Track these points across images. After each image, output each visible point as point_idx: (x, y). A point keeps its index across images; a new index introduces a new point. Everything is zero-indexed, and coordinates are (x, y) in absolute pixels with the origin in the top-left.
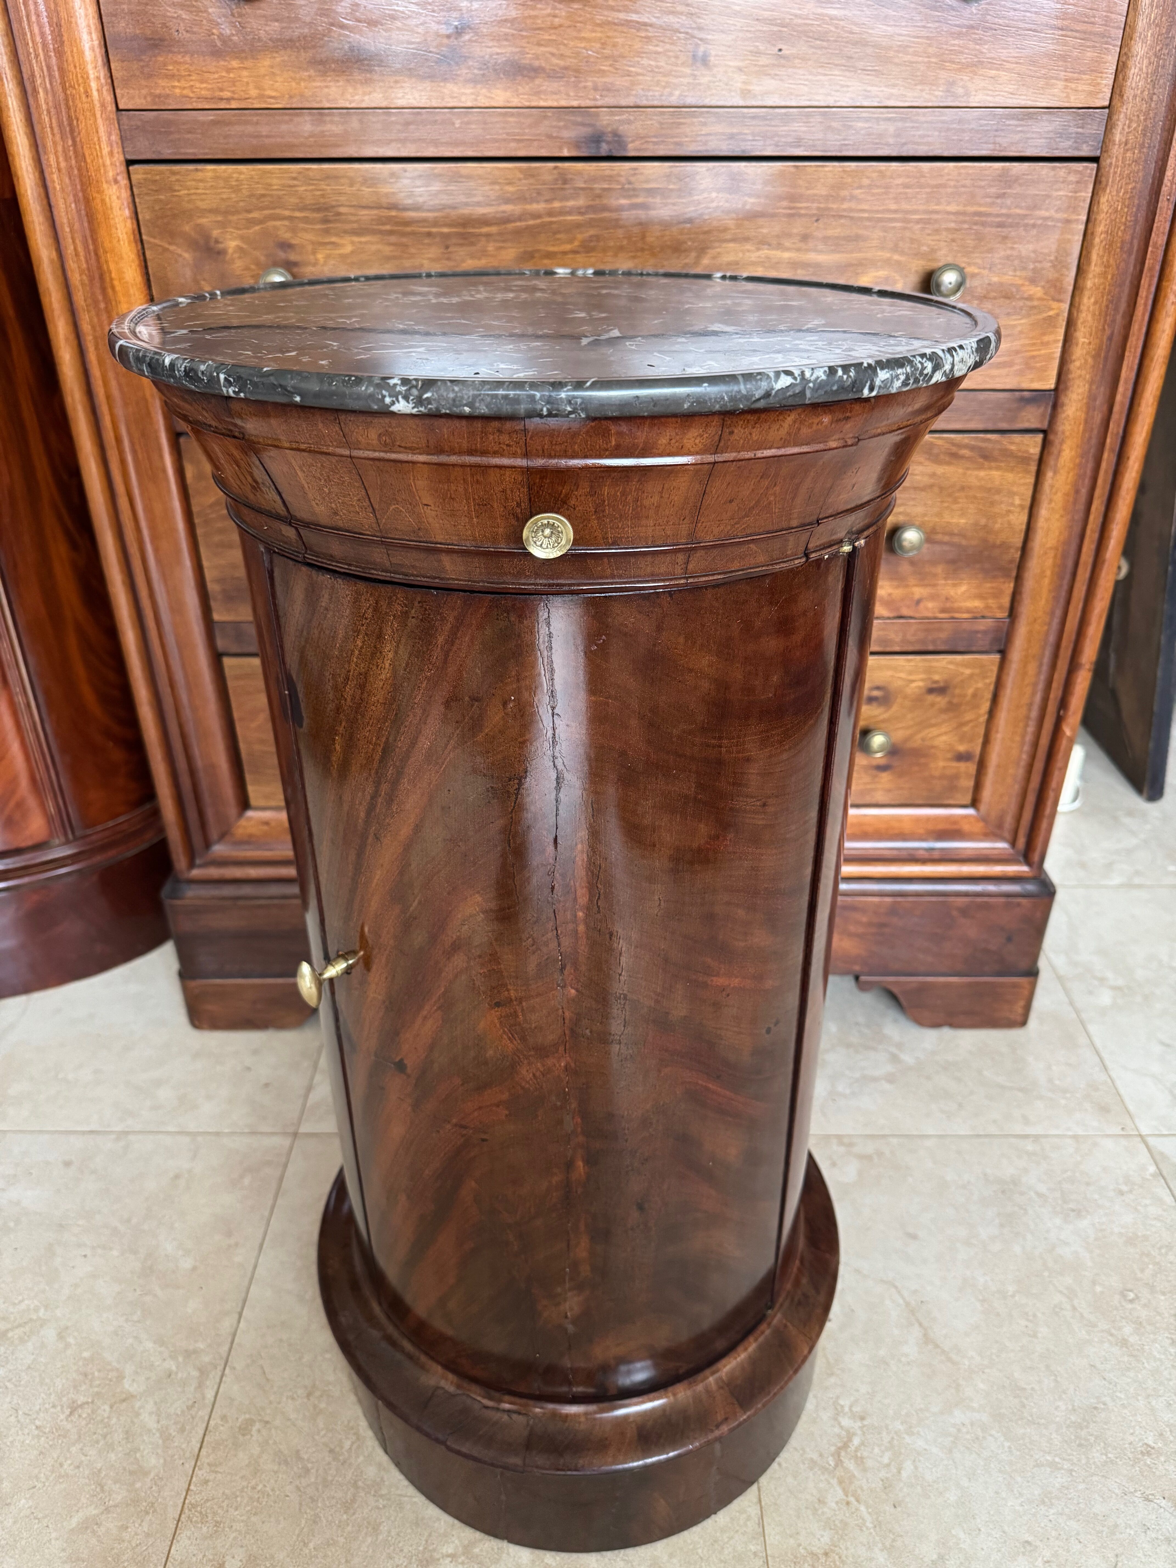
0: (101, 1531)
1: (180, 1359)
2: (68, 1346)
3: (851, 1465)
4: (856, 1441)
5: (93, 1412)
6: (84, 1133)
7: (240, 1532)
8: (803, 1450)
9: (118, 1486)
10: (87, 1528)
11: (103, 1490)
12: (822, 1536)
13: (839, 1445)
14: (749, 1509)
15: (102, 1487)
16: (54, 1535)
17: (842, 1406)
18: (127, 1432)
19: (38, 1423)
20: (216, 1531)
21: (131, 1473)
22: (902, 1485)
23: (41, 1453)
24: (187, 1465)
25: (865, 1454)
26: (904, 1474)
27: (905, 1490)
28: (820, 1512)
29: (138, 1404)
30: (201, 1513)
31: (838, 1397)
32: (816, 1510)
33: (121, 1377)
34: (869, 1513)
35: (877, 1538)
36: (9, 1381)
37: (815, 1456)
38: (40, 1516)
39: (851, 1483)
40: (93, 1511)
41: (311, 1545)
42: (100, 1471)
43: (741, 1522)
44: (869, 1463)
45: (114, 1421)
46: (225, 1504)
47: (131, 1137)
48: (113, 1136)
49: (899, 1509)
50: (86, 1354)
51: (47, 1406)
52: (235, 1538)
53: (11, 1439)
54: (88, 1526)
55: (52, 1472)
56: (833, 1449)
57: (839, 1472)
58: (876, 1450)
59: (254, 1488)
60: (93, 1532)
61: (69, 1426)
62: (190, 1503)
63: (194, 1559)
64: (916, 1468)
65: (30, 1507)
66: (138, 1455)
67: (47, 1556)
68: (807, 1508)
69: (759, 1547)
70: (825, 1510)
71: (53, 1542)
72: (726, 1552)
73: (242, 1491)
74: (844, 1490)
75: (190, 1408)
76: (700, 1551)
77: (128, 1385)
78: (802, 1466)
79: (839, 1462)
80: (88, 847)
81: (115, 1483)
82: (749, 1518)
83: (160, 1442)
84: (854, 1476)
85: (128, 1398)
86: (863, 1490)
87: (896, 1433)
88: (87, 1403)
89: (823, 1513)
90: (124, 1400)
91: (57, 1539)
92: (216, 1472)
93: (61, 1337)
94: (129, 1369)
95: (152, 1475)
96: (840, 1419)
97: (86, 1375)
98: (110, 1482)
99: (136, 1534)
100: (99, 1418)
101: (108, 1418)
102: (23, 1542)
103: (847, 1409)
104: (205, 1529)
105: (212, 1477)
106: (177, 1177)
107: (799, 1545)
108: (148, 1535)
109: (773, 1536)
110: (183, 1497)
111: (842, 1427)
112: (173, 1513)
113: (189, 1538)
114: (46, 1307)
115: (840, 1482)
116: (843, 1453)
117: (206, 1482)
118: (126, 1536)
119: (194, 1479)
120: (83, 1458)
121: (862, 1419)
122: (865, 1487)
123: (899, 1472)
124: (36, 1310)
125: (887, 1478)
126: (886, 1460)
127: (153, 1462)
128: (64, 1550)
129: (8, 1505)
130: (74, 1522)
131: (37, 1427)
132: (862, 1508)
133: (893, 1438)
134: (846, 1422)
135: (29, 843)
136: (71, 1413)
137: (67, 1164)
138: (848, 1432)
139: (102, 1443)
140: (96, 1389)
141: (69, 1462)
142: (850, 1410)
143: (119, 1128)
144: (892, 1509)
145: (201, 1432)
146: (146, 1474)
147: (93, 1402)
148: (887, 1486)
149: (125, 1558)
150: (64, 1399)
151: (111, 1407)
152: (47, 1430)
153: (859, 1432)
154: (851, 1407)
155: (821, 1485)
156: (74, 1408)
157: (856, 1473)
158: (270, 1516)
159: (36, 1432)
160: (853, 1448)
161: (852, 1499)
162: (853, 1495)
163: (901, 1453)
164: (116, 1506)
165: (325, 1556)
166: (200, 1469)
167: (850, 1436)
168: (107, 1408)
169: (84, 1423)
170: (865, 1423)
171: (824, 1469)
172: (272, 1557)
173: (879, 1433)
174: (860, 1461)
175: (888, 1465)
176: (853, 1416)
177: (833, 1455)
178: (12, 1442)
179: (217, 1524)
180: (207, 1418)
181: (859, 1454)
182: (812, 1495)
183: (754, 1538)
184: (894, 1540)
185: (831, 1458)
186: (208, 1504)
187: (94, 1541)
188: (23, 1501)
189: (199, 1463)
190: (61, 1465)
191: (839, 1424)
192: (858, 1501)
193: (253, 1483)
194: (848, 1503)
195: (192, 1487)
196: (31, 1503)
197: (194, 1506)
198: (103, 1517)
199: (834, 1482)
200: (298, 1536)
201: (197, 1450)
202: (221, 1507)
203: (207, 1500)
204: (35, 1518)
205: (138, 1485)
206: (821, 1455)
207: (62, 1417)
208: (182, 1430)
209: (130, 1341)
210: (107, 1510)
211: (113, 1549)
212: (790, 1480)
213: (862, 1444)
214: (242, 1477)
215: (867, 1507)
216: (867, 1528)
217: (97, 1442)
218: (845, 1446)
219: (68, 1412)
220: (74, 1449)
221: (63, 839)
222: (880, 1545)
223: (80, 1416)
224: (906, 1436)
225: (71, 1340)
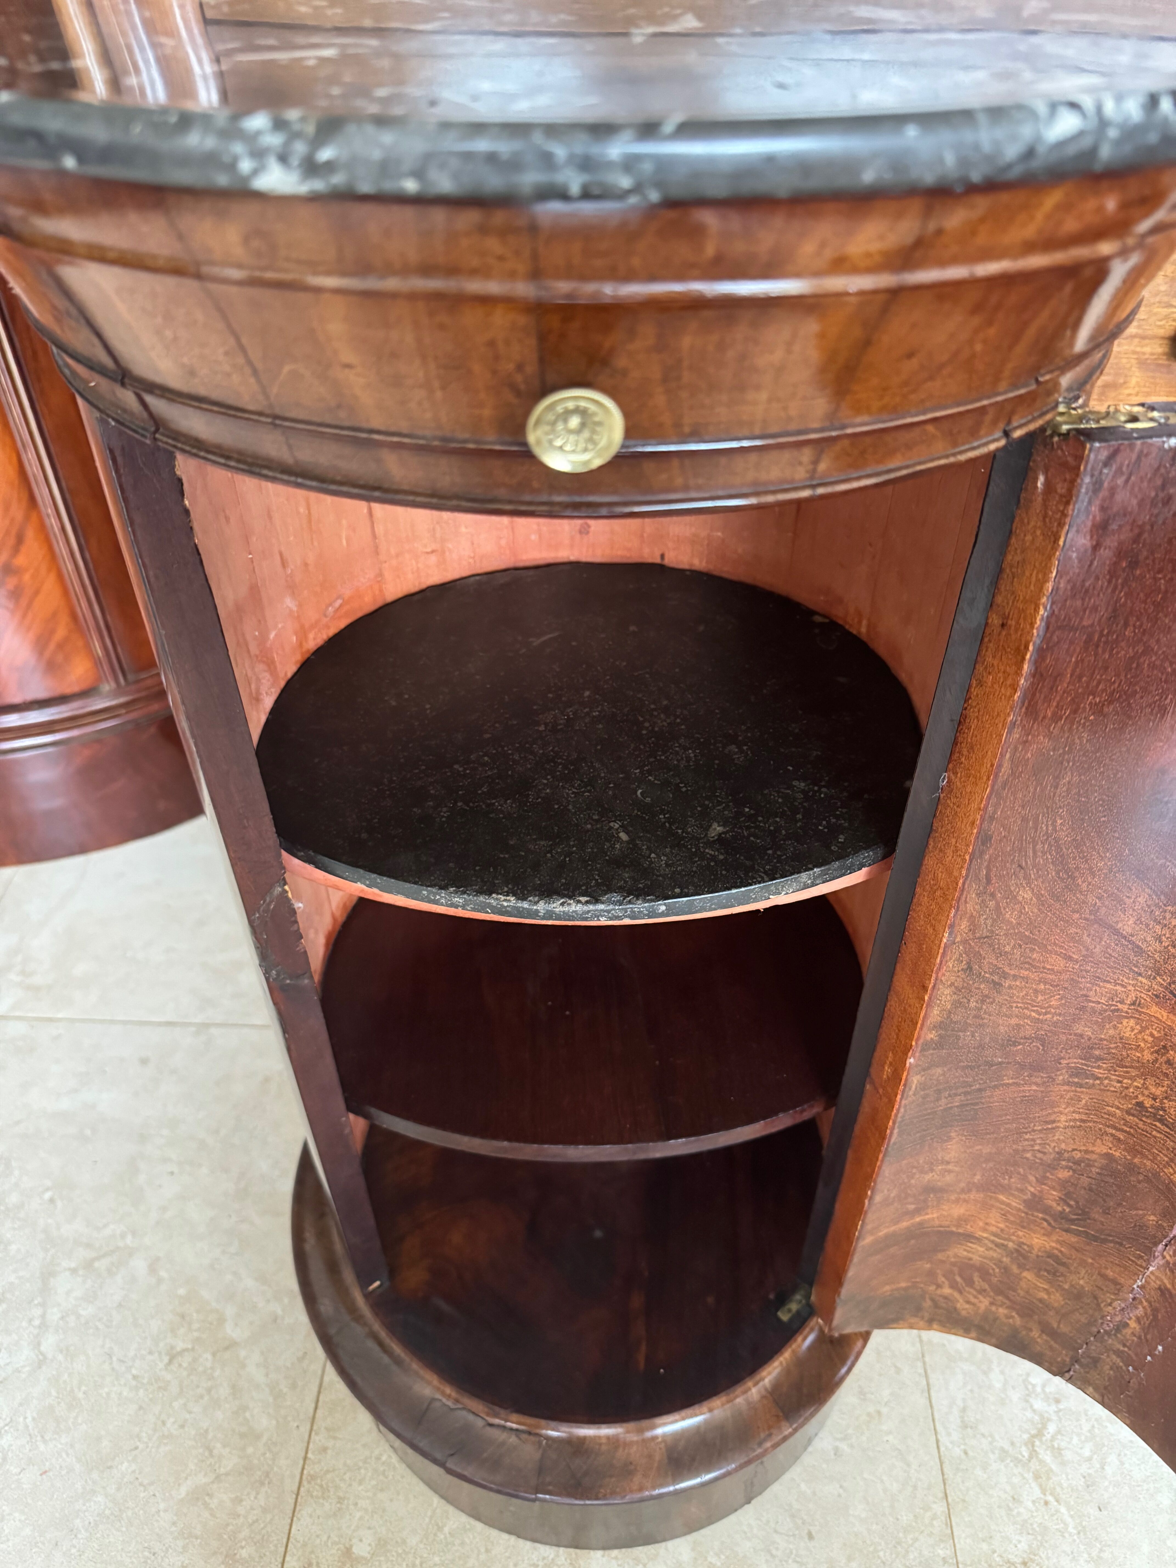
0: (214, 1503)
1: (286, 1301)
2: (160, 1281)
3: (1047, 1457)
4: (1052, 1428)
5: (195, 1360)
6: (160, 1024)
7: (366, 1510)
8: (991, 1436)
9: (228, 1450)
10: (198, 1499)
11: (211, 1455)
12: (1020, 1542)
13: (1033, 1432)
14: (934, 1506)
15: (211, 1452)
16: (162, 1506)
17: (1034, 1386)
18: (233, 1387)
19: (134, 1372)
20: (340, 1509)
21: (242, 1436)
22: (1106, 1483)
23: (141, 1408)
24: (302, 1429)
25: (1063, 1444)
26: (1109, 1470)
27: (1111, 1490)
28: (1015, 1512)
29: (243, 1353)
30: (321, 1486)
31: (1028, 1375)
32: (1010, 1509)
33: (221, 1320)
34: (1072, 1517)
35: (1082, 1547)
36: (100, 1320)
37: (1007, 1446)
38: (146, 1482)
39: (1048, 1479)
40: (202, 1480)
41: (446, 1530)
42: (207, 1431)
43: (927, 1521)
44: (1068, 1455)
45: (217, 1373)
46: (347, 1477)
47: (213, 1031)
48: (193, 1029)
49: (1105, 1513)
50: (182, 1291)
51: (143, 1352)
52: (361, 1518)
53: (106, 1390)
54: (199, 1496)
55: (155, 1430)
56: (1026, 1436)
57: (1034, 1465)
58: (1075, 1440)
59: (378, 1458)
60: (206, 1505)
61: (168, 1377)
62: (309, 1475)
63: (318, 1541)
64: (1122, 1463)
65: (134, 1472)
66: (248, 1415)
67: (157, 1530)
68: (999, 1507)
69: (948, 1552)
70: (1022, 1510)
71: (162, 1513)
72: (911, 1556)
73: (365, 1461)
74: (1041, 1486)
75: (301, 1359)
76: (881, 1554)
77: (231, 1331)
78: (991, 1456)
79: (1033, 1453)
80: (143, 694)
81: (224, 1446)
82: (934, 1517)
83: (271, 1400)
84: (1052, 1470)
85: (231, 1345)
86: (1062, 1488)
87: (1096, 1420)
88: (186, 1350)
89: (1019, 1513)
90: (227, 1348)
91: (166, 1511)
92: (335, 1438)
93: (152, 1269)
94: (230, 1311)
95: (264, 1439)
96: (1031, 1400)
97: (183, 1316)
98: (218, 1445)
99: (252, 1509)
100: (201, 1369)
101: (212, 1368)
102: (130, 1513)
103: (1039, 1389)
104: (327, 1505)
105: (330, 1443)
106: (267, 1080)
107: (994, 1552)
108: (265, 1510)
109: (963, 1542)
110: (300, 1466)
111: (1034, 1411)
112: (291, 1485)
113: (311, 1516)
114: (134, 1233)
115: (1037, 1477)
116: (1037, 1443)
117: (325, 1449)
118: (241, 1510)
119: (311, 1446)
120: (188, 1416)
121: (1057, 1401)
122: (1065, 1485)
123: (1103, 1468)
124: (123, 1236)
125: (1089, 1475)
126: (1087, 1453)
127: (263, 1422)
128: (174, 1524)
129: (110, 1467)
130: (183, 1490)
131: (135, 1377)
132: (1063, 1510)
133: (1093, 1427)
134: (1038, 1404)
135: (76, 689)
136: (170, 1362)
137: (144, 1061)
138: (1042, 1416)
139: (206, 1398)
140: (196, 1334)
141: (172, 1420)
142: (1043, 1391)
143: (199, 1019)
144: (1097, 1512)
145: (315, 1389)
146: (258, 1437)
147: (193, 1349)
148: (1090, 1484)
149: (241, 1536)
150: (161, 1345)
151: (214, 1354)
152: (145, 1381)
153: (1055, 1418)
154: (1044, 1386)
155: (1015, 1480)
156: (173, 1357)
157: (1053, 1467)
158: (398, 1494)
159: (134, 1383)
160: (1049, 1436)
161: (1050, 1498)
162: (1051, 1494)
163: (1104, 1445)
164: (227, 1474)
165: (463, 1544)
166: (317, 1434)
167: (1044, 1421)
168: (208, 1356)
169: (185, 1373)
170: (1061, 1406)
171: (1017, 1461)
172: (404, 1542)
173: (1078, 1420)
174: (1057, 1452)
175: (1089, 1459)
176: (1046, 1399)
177: (1026, 1444)
178: (108, 1394)
179: (340, 1500)
180: (320, 1372)
181: (1056, 1446)
182: (1006, 1492)
183: (941, 1541)
184: (1101, 1550)
185: (1024, 1449)
186: (329, 1476)
187: (206, 1514)
188: (126, 1464)
189: (315, 1428)
190: (164, 1423)
191: (1031, 1406)
192: (1057, 1501)
193: (377, 1452)
194: (1046, 1503)
195: (310, 1455)
196: (134, 1467)
197: (313, 1478)
198: (215, 1486)
199: (1029, 1476)
200: (431, 1518)
201: (311, 1411)
202: (342, 1480)
203: (328, 1471)
204: (141, 1484)
205: (250, 1450)
206: (1012, 1444)
207: (161, 1365)
208: (294, 1386)
209: (229, 1277)
210: (218, 1478)
211: (228, 1525)
212: (978, 1472)
213: (1059, 1432)
214: (364, 1446)
215: (1069, 1509)
216: (1070, 1534)
217: (202, 1397)
218: (1040, 1434)
219: (166, 1359)
220: (176, 1404)
221: (113, 685)
222: (1085, 1555)
223: (180, 1365)
224: (1108, 1424)
225: (163, 1274)
